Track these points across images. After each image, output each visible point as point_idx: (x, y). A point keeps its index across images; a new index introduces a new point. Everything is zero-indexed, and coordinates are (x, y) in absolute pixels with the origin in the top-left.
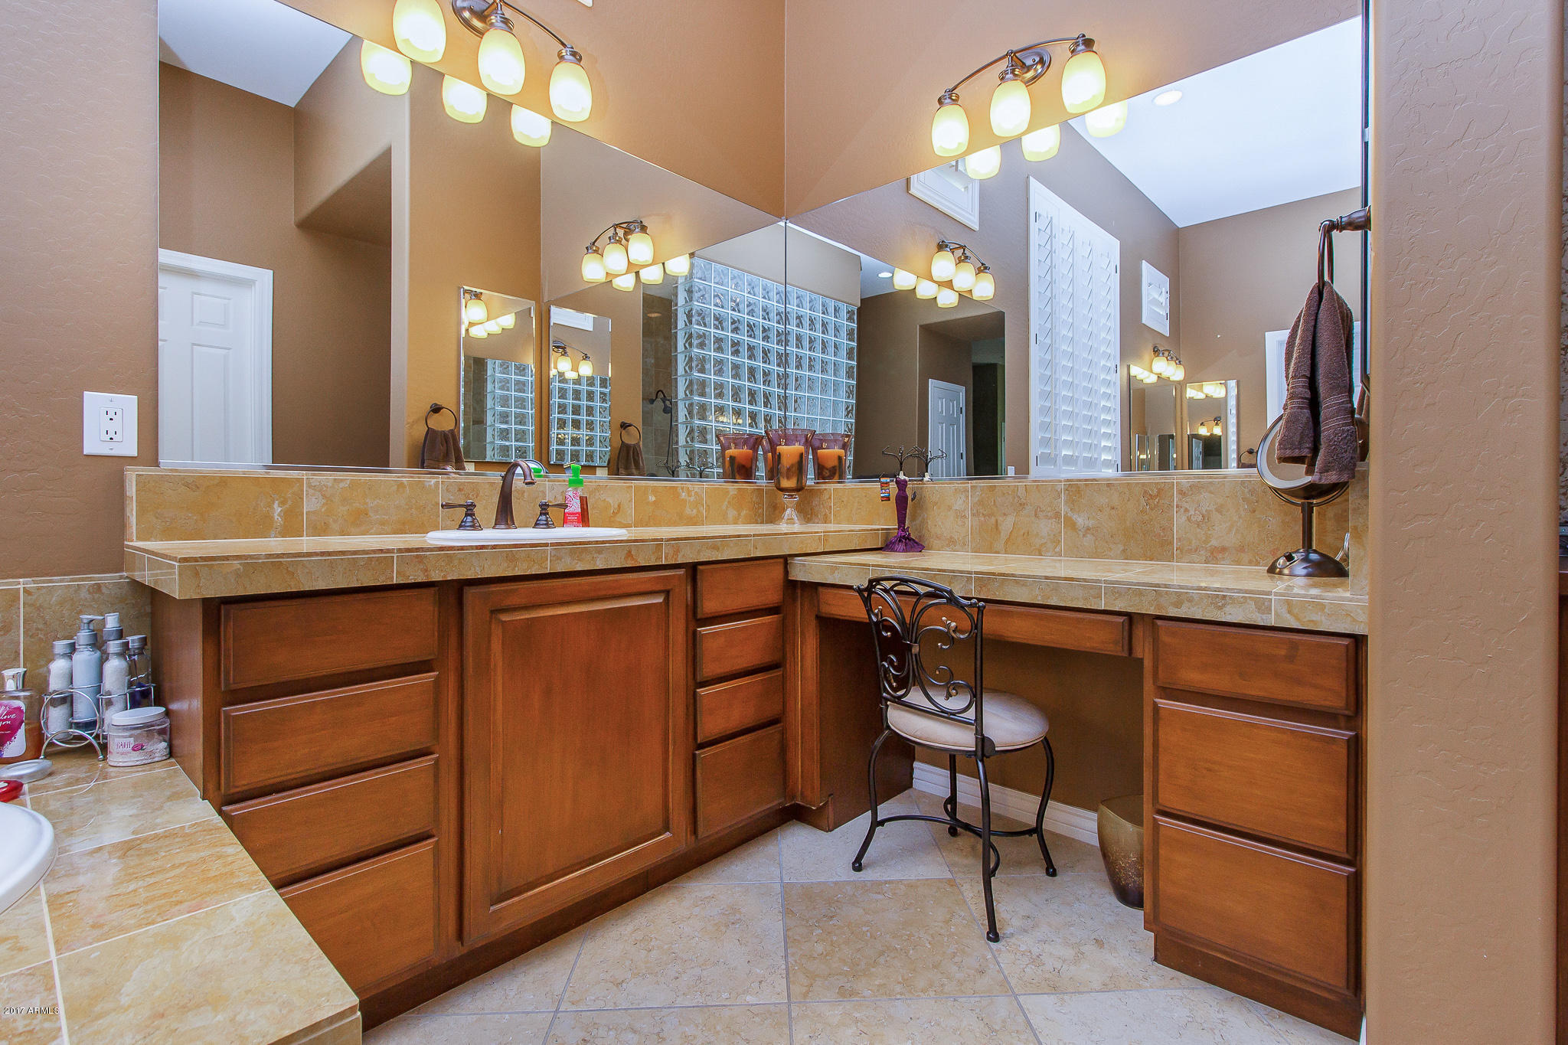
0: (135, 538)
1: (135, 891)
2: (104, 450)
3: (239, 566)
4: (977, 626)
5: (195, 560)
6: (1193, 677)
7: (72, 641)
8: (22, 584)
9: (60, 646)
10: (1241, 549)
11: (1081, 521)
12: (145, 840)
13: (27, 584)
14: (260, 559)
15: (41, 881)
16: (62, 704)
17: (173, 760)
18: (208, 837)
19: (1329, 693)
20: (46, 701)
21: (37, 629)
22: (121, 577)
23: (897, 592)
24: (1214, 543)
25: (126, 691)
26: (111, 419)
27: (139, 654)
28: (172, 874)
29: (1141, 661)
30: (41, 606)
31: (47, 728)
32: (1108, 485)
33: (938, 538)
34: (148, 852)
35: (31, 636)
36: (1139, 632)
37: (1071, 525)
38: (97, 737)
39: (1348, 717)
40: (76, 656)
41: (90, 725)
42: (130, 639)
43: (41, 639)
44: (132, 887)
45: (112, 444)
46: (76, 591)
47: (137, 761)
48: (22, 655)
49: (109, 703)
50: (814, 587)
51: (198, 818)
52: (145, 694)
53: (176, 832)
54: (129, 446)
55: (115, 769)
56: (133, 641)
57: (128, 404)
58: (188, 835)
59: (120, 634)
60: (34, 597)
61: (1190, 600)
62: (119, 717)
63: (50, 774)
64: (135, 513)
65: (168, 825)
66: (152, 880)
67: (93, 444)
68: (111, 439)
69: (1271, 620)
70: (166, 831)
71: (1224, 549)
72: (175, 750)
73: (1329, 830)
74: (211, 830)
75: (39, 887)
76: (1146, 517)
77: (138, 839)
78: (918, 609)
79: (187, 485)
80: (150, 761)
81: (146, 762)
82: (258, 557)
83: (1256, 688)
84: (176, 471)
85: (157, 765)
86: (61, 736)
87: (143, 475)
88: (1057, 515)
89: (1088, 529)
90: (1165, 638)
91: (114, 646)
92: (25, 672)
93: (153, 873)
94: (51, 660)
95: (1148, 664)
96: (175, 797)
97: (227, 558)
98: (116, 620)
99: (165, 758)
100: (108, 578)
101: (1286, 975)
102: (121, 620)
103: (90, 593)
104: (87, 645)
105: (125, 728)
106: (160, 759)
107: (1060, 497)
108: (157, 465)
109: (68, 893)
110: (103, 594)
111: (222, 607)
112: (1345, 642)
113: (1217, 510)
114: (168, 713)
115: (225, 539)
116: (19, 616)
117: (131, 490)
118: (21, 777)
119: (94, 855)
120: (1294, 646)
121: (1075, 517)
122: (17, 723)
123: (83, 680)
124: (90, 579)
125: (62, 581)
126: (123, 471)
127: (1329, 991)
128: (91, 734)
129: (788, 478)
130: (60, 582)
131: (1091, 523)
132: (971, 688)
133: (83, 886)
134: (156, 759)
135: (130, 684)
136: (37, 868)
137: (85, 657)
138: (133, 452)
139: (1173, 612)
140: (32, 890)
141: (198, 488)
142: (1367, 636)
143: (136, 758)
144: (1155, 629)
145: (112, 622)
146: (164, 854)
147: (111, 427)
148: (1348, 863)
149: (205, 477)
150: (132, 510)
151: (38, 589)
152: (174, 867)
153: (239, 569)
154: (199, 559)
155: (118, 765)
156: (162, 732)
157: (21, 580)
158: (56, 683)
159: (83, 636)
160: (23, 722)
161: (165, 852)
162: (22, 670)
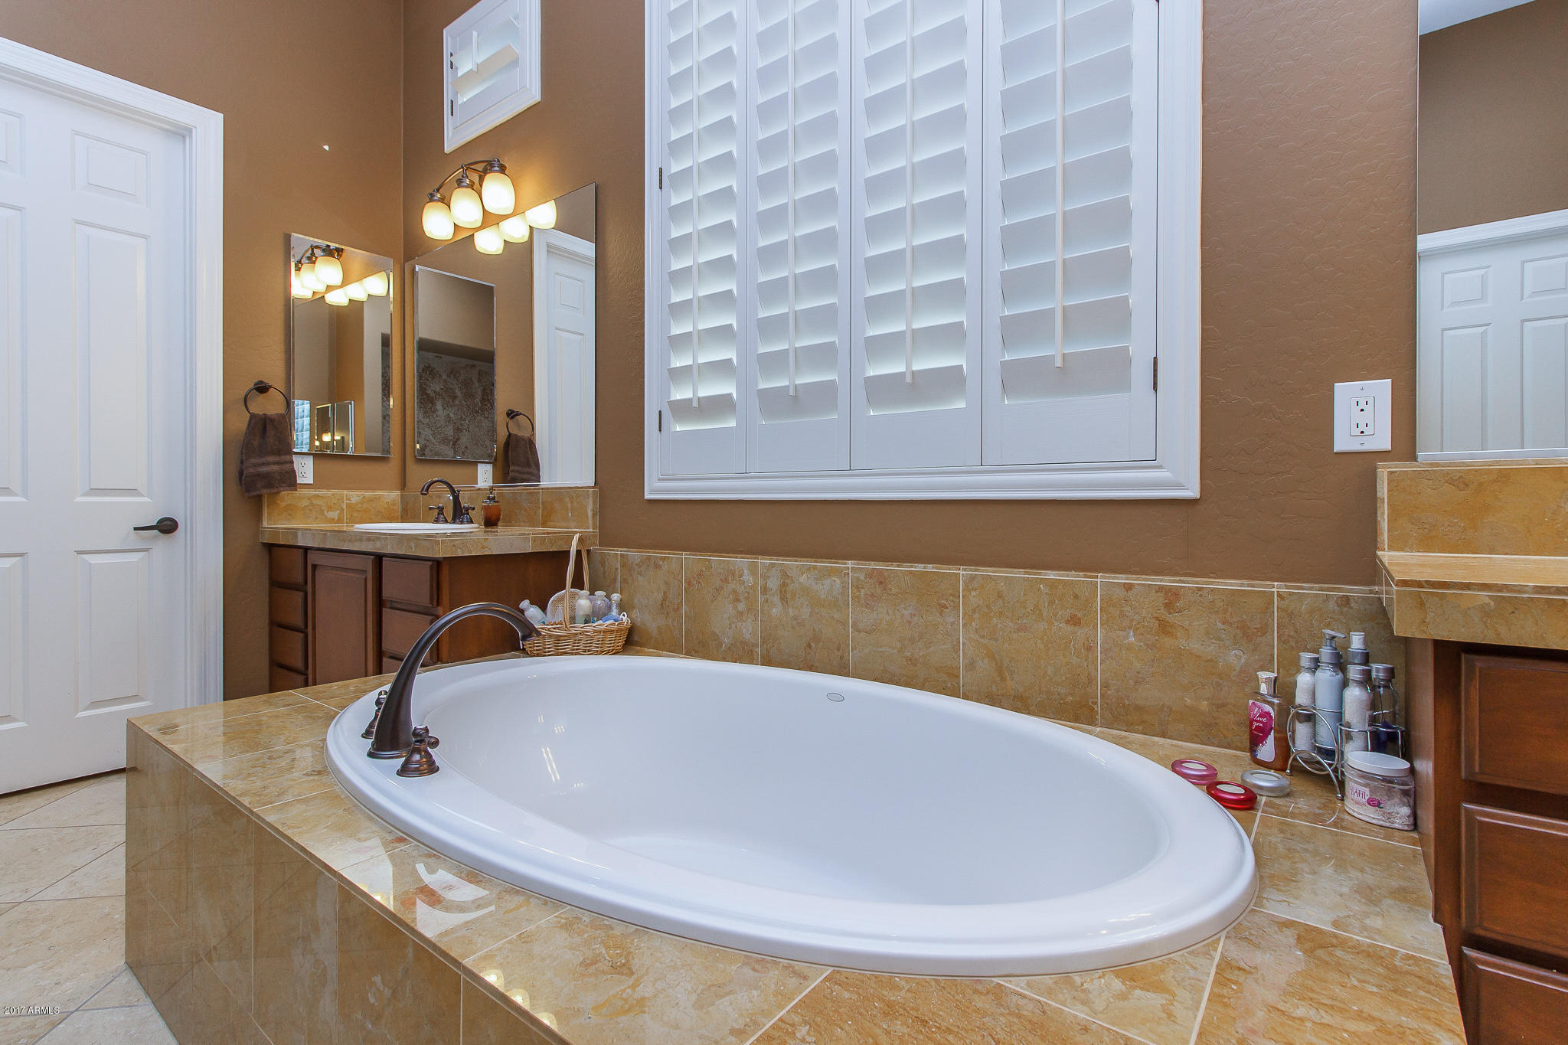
0: (1386, 547)
1: (1301, 1020)
2: (1354, 446)
3: (1487, 600)
5: (1419, 584)
7: (1316, 656)
8: (1277, 587)
9: (1306, 658)
12: (1343, 943)
13: (1280, 588)
14: (1524, 592)
15: (1224, 934)
16: (1307, 721)
17: (1415, 835)
18: (1422, 993)
20: (1292, 713)
21: (1289, 636)
22: (1371, 592)
25: (1367, 728)
26: (1362, 410)
27: (1385, 687)
28: (1352, 1026)
30: (1292, 613)
31: (1294, 742)
34: (1339, 967)
35: (1284, 642)
38: (1335, 770)
40: (1318, 673)
41: (1329, 754)
42: (1374, 666)
43: (1292, 647)
44: (1300, 1012)
45: (1362, 439)
46: (1324, 601)
47: (1374, 818)
48: (1276, 660)
49: (1349, 737)
51: (1421, 950)
52: (1392, 737)
53: (1383, 954)
54: (1381, 439)
55: (1350, 818)
56: (1378, 670)
57: (1381, 390)
58: (1393, 969)
59: (1366, 659)
60: (1286, 603)
62: (1359, 758)
63: (1288, 795)
64: (1386, 517)
65: (1377, 937)
66: (1327, 1019)
67: (1344, 441)
68: (1362, 432)
70: (1370, 945)
72: (1419, 823)
74: (1430, 983)
75: (1219, 939)
77: (1335, 936)
79: (1451, 482)
80: (1388, 824)
81: (1384, 824)
82: (1521, 589)
84: (1438, 465)
85: (1397, 834)
86: (1304, 755)
87: (1396, 472)
91: (1354, 671)
92: (1276, 678)
93: (1332, 1007)
94: (1298, 671)
96: (1403, 895)
97: (1467, 586)
98: (1362, 640)
99: (1406, 828)
100: (1357, 591)
102: (1366, 642)
103: (1338, 605)
104: (1328, 663)
105: (1365, 775)
106: (1401, 827)
108: (1414, 458)
109: (1240, 969)
110: (1351, 608)
111: (1463, 656)
114: (1412, 771)
115: (1507, 554)
116: (1273, 620)
117: (1383, 490)
118: (1261, 788)
119: (1285, 929)
122: (1268, 728)
123: (1325, 702)
124: (1339, 590)
125: (1311, 589)
126: (1375, 468)
128: (1330, 765)
130: (1310, 590)
133: (1256, 968)
134: (1396, 826)
135: (1373, 720)
136: (1222, 915)
137: (1327, 676)
138: (1385, 444)
140: (1212, 939)
141: (1467, 485)
143: (1370, 814)
145: (1357, 642)
146: (1355, 983)
147: (1362, 419)
149: (1476, 471)
150: (1383, 513)
151: (1291, 594)
152: (1360, 1016)
153: (1488, 605)
154: (1424, 584)
155: (1353, 814)
156: (1405, 793)
157: (1276, 583)
158: (1301, 698)
159: (1326, 653)
160: (1272, 728)
161: (1359, 980)
162: (1273, 675)
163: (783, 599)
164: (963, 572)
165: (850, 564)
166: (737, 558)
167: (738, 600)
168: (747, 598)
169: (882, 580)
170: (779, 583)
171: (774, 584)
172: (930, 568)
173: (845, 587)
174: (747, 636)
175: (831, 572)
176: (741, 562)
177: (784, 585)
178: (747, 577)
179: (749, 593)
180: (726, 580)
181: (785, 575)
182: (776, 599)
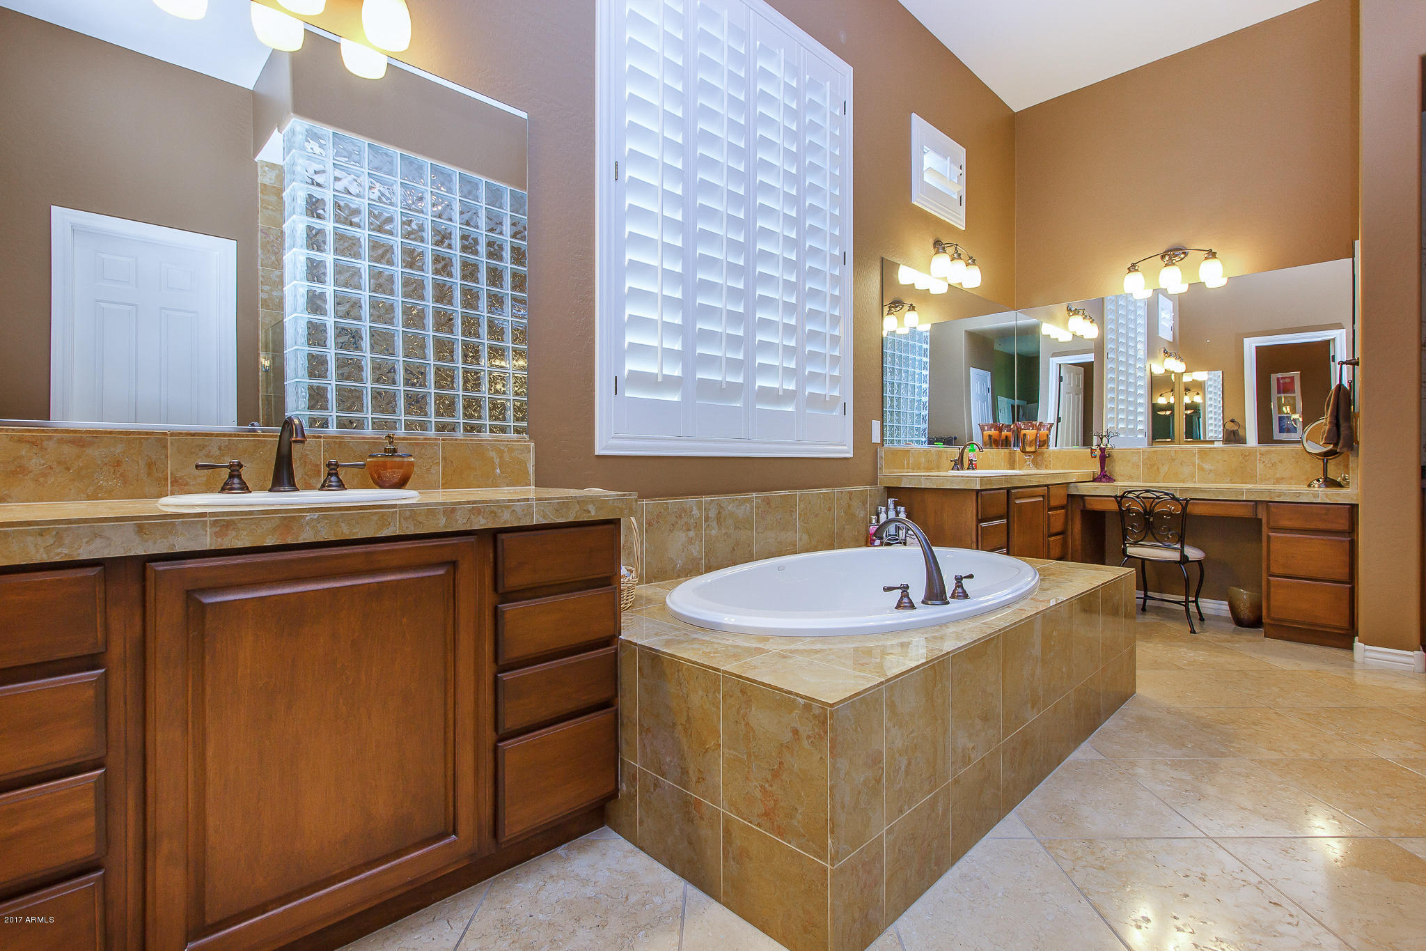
2: (875, 441)
4: (1184, 509)
6: (1286, 523)
10: (1292, 478)
11: (1207, 467)
13: (869, 488)
19: (1343, 524)
21: (870, 503)
23: (1143, 498)
24: (1278, 476)
29: (1261, 520)
32: (1222, 450)
33: (1121, 476)
35: (870, 506)
36: (1260, 507)
37: (1203, 469)
39: (1349, 533)
50: (1082, 497)
61: (1285, 495)
68: (876, 437)
69: (1319, 501)
71: (1283, 478)
73: (1342, 572)
76: (1242, 465)
78: (1153, 505)
83: (1312, 526)
88: (1194, 464)
89: (1211, 470)
90: (1273, 510)
95: (1264, 521)
101: (1326, 627)
107: (1195, 456)
112: (1348, 506)
113: (1280, 462)
116: (868, 499)
117: (882, 455)
120: (1328, 509)
121: (1204, 465)
127: (1343, 629)
129: (1030, 446)
131: (1212, 468)
132: (1179, 535)
139: (1277, 499)
142: (1358, 505)
144: (1268, 508)
148: (1349, 583)
150: (883, 462)
163: (719, 523)
164: (798, 492)
165: (754, 495)
166: (688, 498)
167: (689, 530)
168: (695, 527)
169: (767, 501)
170: (716, 513)
171: (712, 514)
172: (787, 492)
173: (752, 509)
174: (695, 554)
175: (746, 500)
176: (691, 501)
177: (719, 513)
178: (695, 512)
179: (696, 523)
180: (680, 517)
181: (720, 507)
182: (714, 524)
